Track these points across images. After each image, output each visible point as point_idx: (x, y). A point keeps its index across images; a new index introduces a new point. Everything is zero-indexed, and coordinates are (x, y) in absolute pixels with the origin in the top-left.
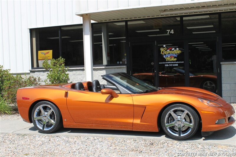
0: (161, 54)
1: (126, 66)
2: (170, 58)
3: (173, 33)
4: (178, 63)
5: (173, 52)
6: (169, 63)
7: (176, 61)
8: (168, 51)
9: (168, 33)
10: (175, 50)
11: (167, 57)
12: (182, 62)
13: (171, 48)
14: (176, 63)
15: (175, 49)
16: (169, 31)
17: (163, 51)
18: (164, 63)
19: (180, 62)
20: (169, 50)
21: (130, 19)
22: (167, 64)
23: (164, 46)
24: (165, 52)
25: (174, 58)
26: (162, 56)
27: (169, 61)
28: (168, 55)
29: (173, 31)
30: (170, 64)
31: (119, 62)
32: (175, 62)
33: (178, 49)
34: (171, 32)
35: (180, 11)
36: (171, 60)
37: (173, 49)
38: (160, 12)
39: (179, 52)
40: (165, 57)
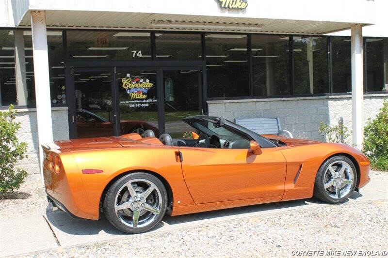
0: (123, 88)
1: (67, 108)
2: (137, 94)
3: (141, 56)
4: (148, 103)
5: (142, 85)
6: (135, 101)
8: (133, 83)
9: (133, 56)
10: (144, 82)
11: (133, 93)
12: (154, 101)
13: (138, 79)
14: (145, 103)
15: (145, 81)
16: (135, 52)
17: (126, 84)
18: (128, 102)
19: (151, 101)
20: (135, 82)
22: (133, 103)
23: (128, 75)
24: (130, 85)
26: (125, 90)
27: (136, 100)
28: (134, 90)
29: (141, 54)
30: (137, 103)
32: (144, 101)
34: (138, 55)
36: (138, 97)
37: (141, 81)
38: (151, 23)
39: (150, 85)
40: (130, 92)
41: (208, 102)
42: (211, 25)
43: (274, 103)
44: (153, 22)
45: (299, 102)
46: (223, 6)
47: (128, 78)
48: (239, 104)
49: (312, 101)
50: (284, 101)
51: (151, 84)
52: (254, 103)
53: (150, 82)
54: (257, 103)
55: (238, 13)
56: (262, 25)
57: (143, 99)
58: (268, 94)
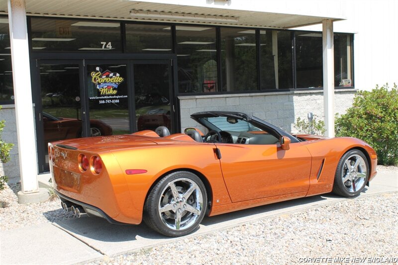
0: (93, 83)
2: (107, 89)
3: (110, 47)
4: (119, 99)
5: (112, 79)
6: (105, 97)
7: (116, 95)
8: (103, 77)
9: (103, 47)
10: (114, 77)
11: (103, 88)
12: (125, 97)
13: (107, 73)
14: (116, 99)
15: (115, 75)
16: (105, 43)
17: (95, 78)
18: (98, 98)
19: (122, 97)
20: (105, 77)
22: (102, 99)
23: (98, 69)
24: (99, 79)
25: (113, 89)
26: (94, 85)
27: (105, 95)
28: (104, 85)
29: (110, 45)
30: (108, 99)
32: (115, 97)
33: (119, 75)
34: (107, 47)
36: (108, 93)
37: (111, 75)
38: (130, 12)
39: (120, 80)
40: (100, 87)
41: (179, 98)
42: (190, 16)
43: (244, 98)
44: (132, 11)
45: (266, 97)
47: (98, 71)
48: (210, 100)
49: (278, 96)
50: (252, 96)
51: (121, 78)
52: (224, 99)
53: (120, 77)
54: (227, 99)
55: (224, 5)
56: (238, 17)
57: (113, 95)
58: (228, 90)
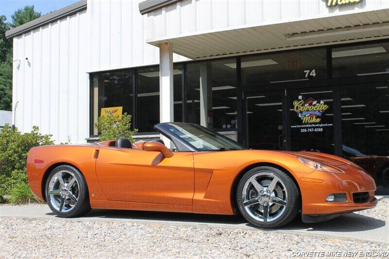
1: (236, 132)
2: (309, 117)
3: (314, 75)
4: (322, 127)
5: (315, 108)
6: (307, 126)
7: (320, 123)
8: (306, 105)
9: (306, 76)
10: (318, 104)
11: (305, 116)
12: (329, 125)
13: (310, 102)
14: (319, 127)
15: (319, 102)
16: (308, 71)
17: (297, 107)
18: (299, 126)
19: (326, 125)
20: (308, 105)
21: (244, 54)
22: (304, 128)
23: (300, 97)
24: (302, 108)
25: (316, 118)
26: (296, 114)
27: (308, 124)
28: (307, 113)
29: (314, 72)
30: (310, 128)
31: (226, 126)
32: (318, 125)
33: (323, 102)
34: (311, 74)
35: (317, 34)
36: (311, 121)
37: (315, 103)
39: (325, 107)
40: (302, 116)
44: (287, 36)
46: (329, 4)
51: (326, 106)
53: (324, 104)
57: (315, 123)
